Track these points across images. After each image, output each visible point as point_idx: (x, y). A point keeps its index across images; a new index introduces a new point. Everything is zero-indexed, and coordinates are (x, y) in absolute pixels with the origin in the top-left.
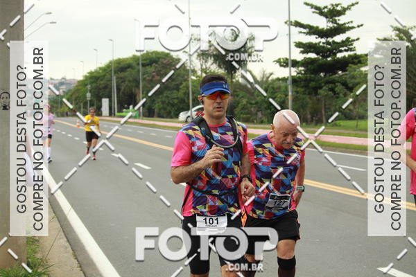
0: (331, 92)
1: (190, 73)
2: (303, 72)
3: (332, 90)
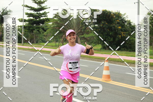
0: (38, 32)
2: (28, 24)
3: (38, 31)
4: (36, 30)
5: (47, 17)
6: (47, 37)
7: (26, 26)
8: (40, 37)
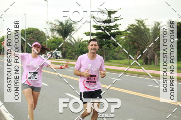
1: (47, 38)
2: (96, 38)
3: (108, 46)
4: (105, 45)
5: (119, 30)
6: (119, 54)
8: (110, 54)
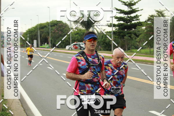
0: (129, 38)
1: (70, 29)
2: (118, 29)
4: (127, 36)
5: (139, 21)
6: (140, 43)
7: (116, 31)
8: (132, 44)
